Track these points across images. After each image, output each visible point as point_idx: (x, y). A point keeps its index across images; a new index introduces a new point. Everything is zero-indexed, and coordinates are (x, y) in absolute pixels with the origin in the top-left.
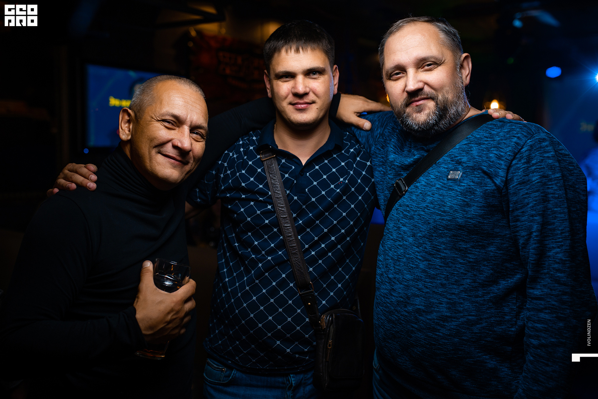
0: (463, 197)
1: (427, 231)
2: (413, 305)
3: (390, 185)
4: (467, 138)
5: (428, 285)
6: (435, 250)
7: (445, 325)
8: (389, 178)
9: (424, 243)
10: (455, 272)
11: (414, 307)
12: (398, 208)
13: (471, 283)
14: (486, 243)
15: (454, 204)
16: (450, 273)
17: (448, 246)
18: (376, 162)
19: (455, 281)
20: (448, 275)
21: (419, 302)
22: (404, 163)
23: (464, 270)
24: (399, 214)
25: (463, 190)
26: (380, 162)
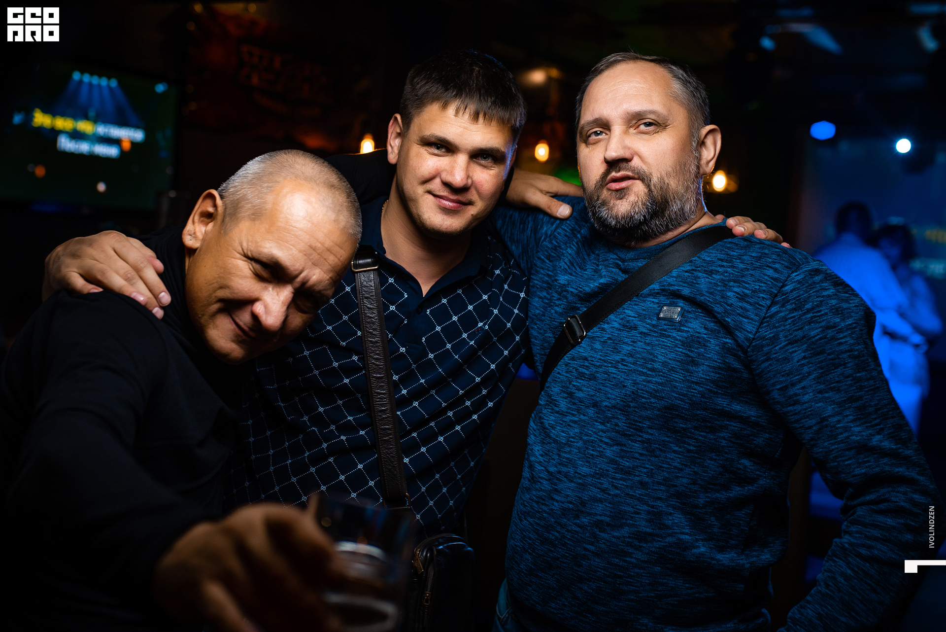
0: (686, 349)
1: (620, 397)
2: (591, 514)
3: (556, 323)
4: (691, 262)
5: (618, 484)
6: (633, 429)
7: (642, 546)
8: (556, 312)
9: (613, 418)
10: (665, 466)
11: (593, 518)
12: (570, 363)
13: (688, 484)
14: (718, 424)
15: (670, 359)
16: (656, 465)
17: (655, 423)
18: (536, 282)
19: (664, 480)
20: (652, 469)
21: (602, 510)
22: (584, 290)
23: (678, 463)
24: (570, 371)
25: (686, 338)
26: (544, 282)
